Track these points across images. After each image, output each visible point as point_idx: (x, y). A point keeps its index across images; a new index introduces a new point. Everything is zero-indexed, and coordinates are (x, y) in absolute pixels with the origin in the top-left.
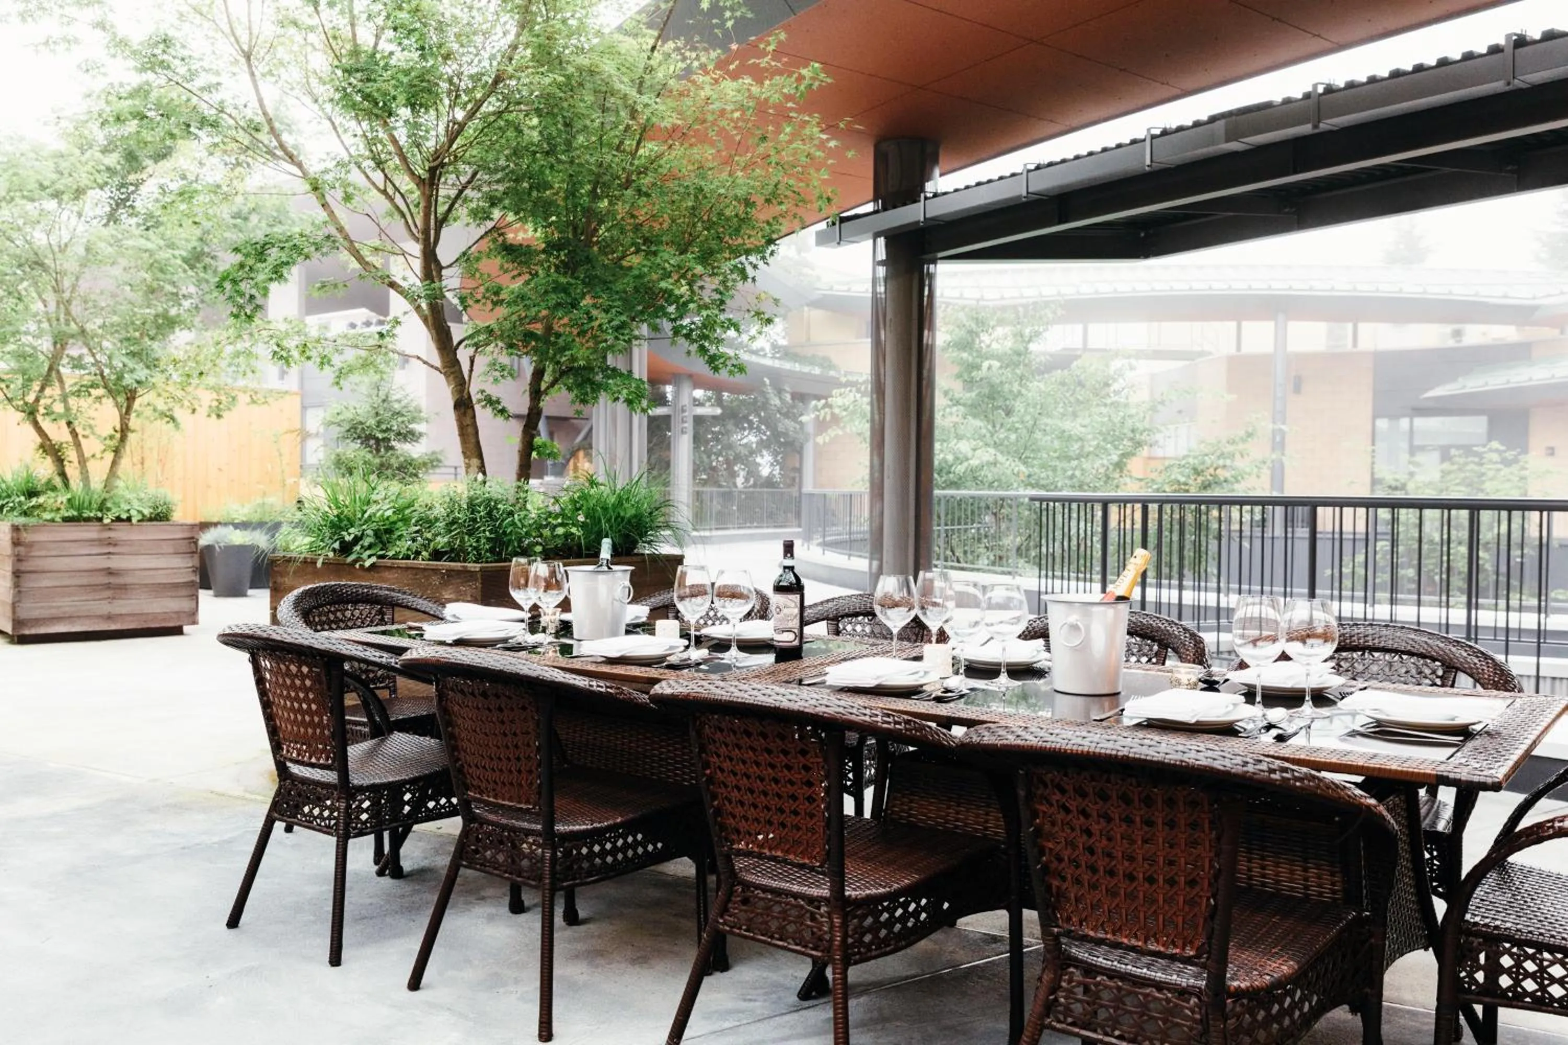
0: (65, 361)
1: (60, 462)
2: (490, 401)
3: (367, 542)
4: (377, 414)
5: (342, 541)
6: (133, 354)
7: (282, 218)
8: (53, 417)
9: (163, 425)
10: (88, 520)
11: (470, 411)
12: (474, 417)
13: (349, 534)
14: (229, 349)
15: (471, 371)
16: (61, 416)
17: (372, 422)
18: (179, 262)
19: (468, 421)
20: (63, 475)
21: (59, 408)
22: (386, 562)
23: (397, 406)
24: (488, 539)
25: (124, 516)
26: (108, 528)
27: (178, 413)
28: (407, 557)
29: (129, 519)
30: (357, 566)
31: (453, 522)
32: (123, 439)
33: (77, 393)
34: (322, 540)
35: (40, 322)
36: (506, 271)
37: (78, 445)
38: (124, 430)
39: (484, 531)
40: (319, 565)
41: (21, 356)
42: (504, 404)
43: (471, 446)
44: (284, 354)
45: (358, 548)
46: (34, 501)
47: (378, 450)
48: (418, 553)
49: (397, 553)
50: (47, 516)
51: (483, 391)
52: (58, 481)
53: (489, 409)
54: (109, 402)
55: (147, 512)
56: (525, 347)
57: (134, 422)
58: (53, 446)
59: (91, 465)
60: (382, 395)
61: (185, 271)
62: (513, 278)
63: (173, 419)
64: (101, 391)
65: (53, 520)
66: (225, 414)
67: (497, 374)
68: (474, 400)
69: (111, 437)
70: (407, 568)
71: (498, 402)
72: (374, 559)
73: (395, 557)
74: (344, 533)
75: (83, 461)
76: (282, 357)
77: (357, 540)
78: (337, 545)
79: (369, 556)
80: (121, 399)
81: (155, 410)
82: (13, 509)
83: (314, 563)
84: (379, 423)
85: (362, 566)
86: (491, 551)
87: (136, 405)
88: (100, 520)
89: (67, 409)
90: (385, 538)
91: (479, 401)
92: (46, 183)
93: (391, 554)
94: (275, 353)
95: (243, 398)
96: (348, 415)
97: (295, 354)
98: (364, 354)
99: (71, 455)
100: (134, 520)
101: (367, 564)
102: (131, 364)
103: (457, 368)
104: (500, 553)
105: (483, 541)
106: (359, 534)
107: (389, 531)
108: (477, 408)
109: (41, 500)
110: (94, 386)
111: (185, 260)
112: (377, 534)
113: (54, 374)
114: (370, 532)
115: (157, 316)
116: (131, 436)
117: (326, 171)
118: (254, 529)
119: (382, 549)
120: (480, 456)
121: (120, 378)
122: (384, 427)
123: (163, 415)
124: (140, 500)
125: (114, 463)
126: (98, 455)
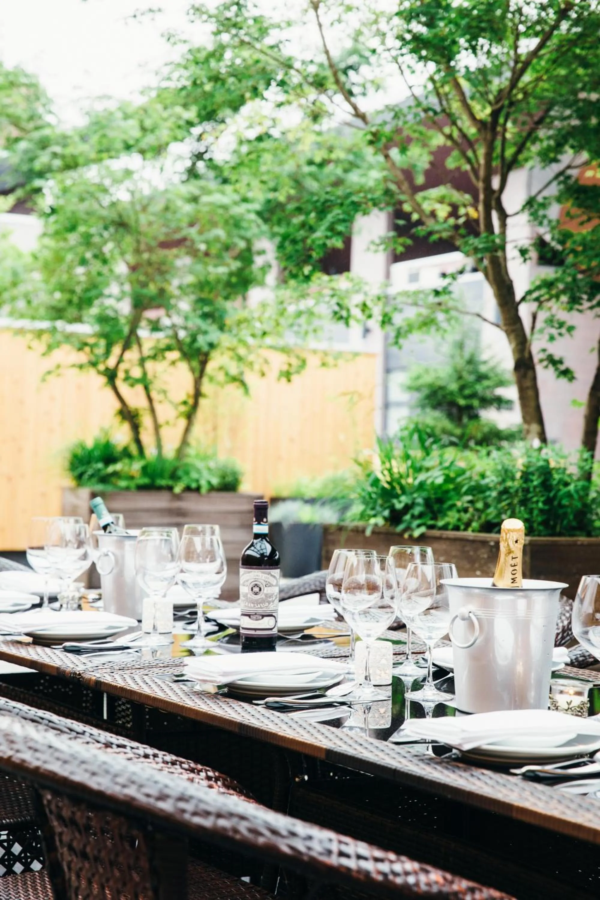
0: (143, 323)
1: (136, 428)
2: (553, 361)
3: (417, 510)
4: (460, 378)
5: (393, 510)
6: (205, 316)
7: (359, 162)
8: (130, 381)
9: (234, 390)
10: (160, 488)
11: (530, 373)
12: (534, 379)
13: (400, 502)
14: (292, 309)
15: (533, 328)
16: (137, 381)
17: (454, 387)
18: (253, 216)
19: (528, 383)
20: (138, 441)
21: (136, 373)
22: (436, 533)
23: (483, 369)
24: (541, 511)
25: (194, 485)
26: (178, 497)
27: (250, 378)
28: (456, 528)
29: (198, 489)
30: (406, 536)
31: (506, 491)
32: (195, 405)
33: (154, 357)
34: (373, 509)
35: (122, 284)
36: (572, 218)
37: (153, 410)
38: (198, 394)
39: (537, 502)
40: (368, 533)
41: (102, 319)
42: (568, 364)
43: (531, 410)
44: (344, 313)
45: (407, 517)
46: (111, 469)
47: (460, 419)
48: (468, 525)
49: (448, 524)
50: (123, 483)
51: (544, 350)
52: (134, 449)
53: (551, 368)
54: (183, 367)
55: (215, 481)
56: (589, 300)
57: (206, 387)
58: (129, 412)
59: (164, 431)
60: (467, 355)
61: (258, 226)
62: (582, 223)
63: (243, 383)
64: (175, 355)
65: (127, 489)
66: (294, 378)
67: (554, 332)
68: (536, 359)
69: (185, 403)
70: (456, 540)
71: (561, 362)
72: (423, 529)
73: (445, 528)
74: (395, 501)
75: (157, 427)
76: (341, 318)
77: (407, 508)
78: (386, 513)
79: (419, 526)
80: (195, 364)
81: (227, 374)
82: (92, 476)
83: (363, 531)
84: (462, 388)
85: (411, 536)
86: (544, 523)
87: (210, 367)
88: (170, 489)
89: (145, 374)
90: (436, 507)
91: (541, 361)
92: (131, 142)
93: (441, 523)
94: (335, 313)
95: (313, 361)
96: (428, 379)
97: (356, 312)
98: (424, 311)
99: (146, 421)
100: (204, 490)
101: (417, 533)
102: (204, 325)
103: (518, 326)
104: (554, 527)
105: (536, 512)
106: (409, 502)
107: (440, 501)
108: (539, 369)
109: (118, 467)
110: (169, 348)
111: (259, 214)
112: (428, 503)
113: (133, 338)
114: (420, 500)
115: (231, 274)
116: (202, 401)
117: (385, 123)
118: (323, 504)
119: (432, 519)
120: (540, 421)
121: (194, 339)
122: (467, 392)
123: (234, 379)
124: (209, 469)
125: (187, 430)
126: (171, 422)
